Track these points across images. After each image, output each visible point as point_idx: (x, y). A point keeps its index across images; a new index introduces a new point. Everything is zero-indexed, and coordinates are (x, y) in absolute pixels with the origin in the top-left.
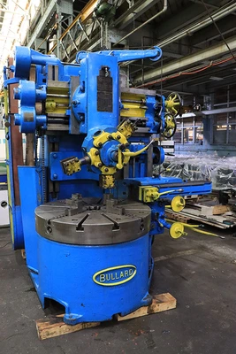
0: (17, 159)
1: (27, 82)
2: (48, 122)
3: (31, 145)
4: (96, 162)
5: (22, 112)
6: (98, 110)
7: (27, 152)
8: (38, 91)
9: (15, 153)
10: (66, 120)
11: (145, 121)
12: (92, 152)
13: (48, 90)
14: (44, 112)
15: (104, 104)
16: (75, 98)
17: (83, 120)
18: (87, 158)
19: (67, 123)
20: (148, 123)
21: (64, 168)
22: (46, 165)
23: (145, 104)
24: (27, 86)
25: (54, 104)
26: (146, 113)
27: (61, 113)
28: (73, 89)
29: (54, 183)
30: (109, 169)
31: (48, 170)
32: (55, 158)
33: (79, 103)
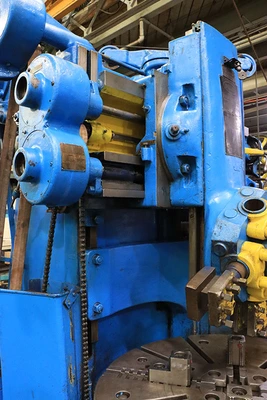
6: (226, 152)
25: (109, 132)
28: (158, 100)
32: (97, 265)
33: (186, 132)
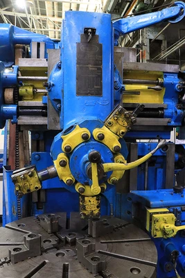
6: (78, 93)
10: (43, 111)
11: (162, 109)
13: (24, 71)
18: (51, 170)
20: (167, 112)
23: (162, 85)
25: (30, 90)
26: (165, 97)
27: (39, 102)
28: (50, 67)
32: (36, 160)
33: (53, 85)
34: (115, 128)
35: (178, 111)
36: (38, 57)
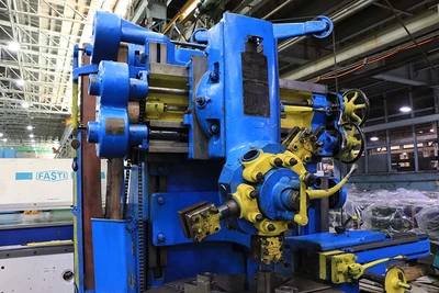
0: (91, 205)
1: (115, 63)
2: (150, 137)
3: (116, 181)
4: (251, 212)
5: (102, 118)
6: (246, 113)
7: (108, 193)
8: (134, 81)
9: (88, 194)
10: (182, 134)
12: (242, 193)
13: (152, 80)
14: (142, 119)
15: (255, 102)
16: (199, 93)
17: (217, 133)
18: (232, 205)
19: (186, 140)
21: (187, 225)
22: (145, 216)
24: (115, 71)
25: (161, 106)
27: (173, 121)
28: (196, 78)
29: (158, 250)
30: (276, 225)
31: (148, 226)
32: (160, 204)
33: (210, 101)
34: (300, 153)
35: (332, 138)
36: (159, 61)
